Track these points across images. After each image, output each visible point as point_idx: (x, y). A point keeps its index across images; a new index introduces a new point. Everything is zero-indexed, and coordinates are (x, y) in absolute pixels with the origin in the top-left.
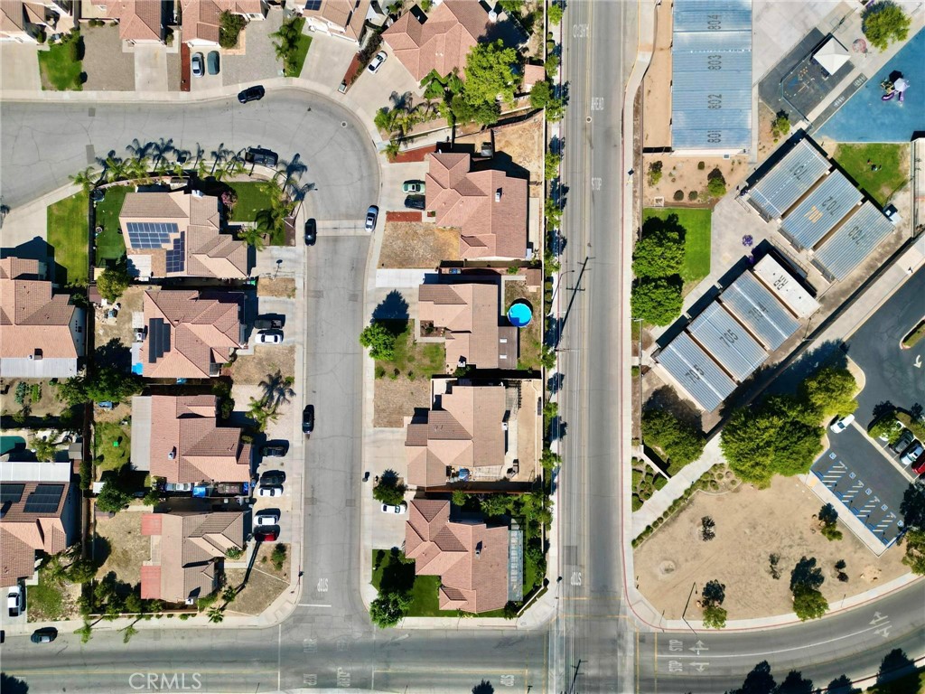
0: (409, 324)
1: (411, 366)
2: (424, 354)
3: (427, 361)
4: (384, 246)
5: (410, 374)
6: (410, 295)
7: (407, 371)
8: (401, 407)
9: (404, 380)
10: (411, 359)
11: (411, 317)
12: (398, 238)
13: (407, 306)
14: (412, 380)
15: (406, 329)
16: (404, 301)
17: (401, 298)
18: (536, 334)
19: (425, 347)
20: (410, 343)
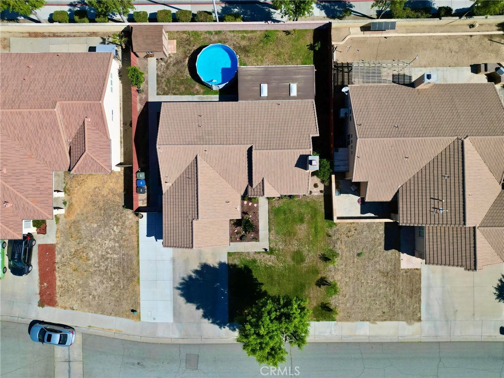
0: (237, 262)
1: (311, 257)
2: (290, 234)
3: (302, 230)
4: (101, 309)
5: (325, 259)
6: (187, 261)
7: (321, 265)
8: (385, 274)
9: (336, 270)
10: (298, 257)
11: (225, 260)
12: (85, 286)
13: (205, 267)
14: (335, 255)
15: (246, 267)
16: (196, 272)
17: (190, 277)
18: (250, 39)
19: (277, 233)
20: (270, 260)
